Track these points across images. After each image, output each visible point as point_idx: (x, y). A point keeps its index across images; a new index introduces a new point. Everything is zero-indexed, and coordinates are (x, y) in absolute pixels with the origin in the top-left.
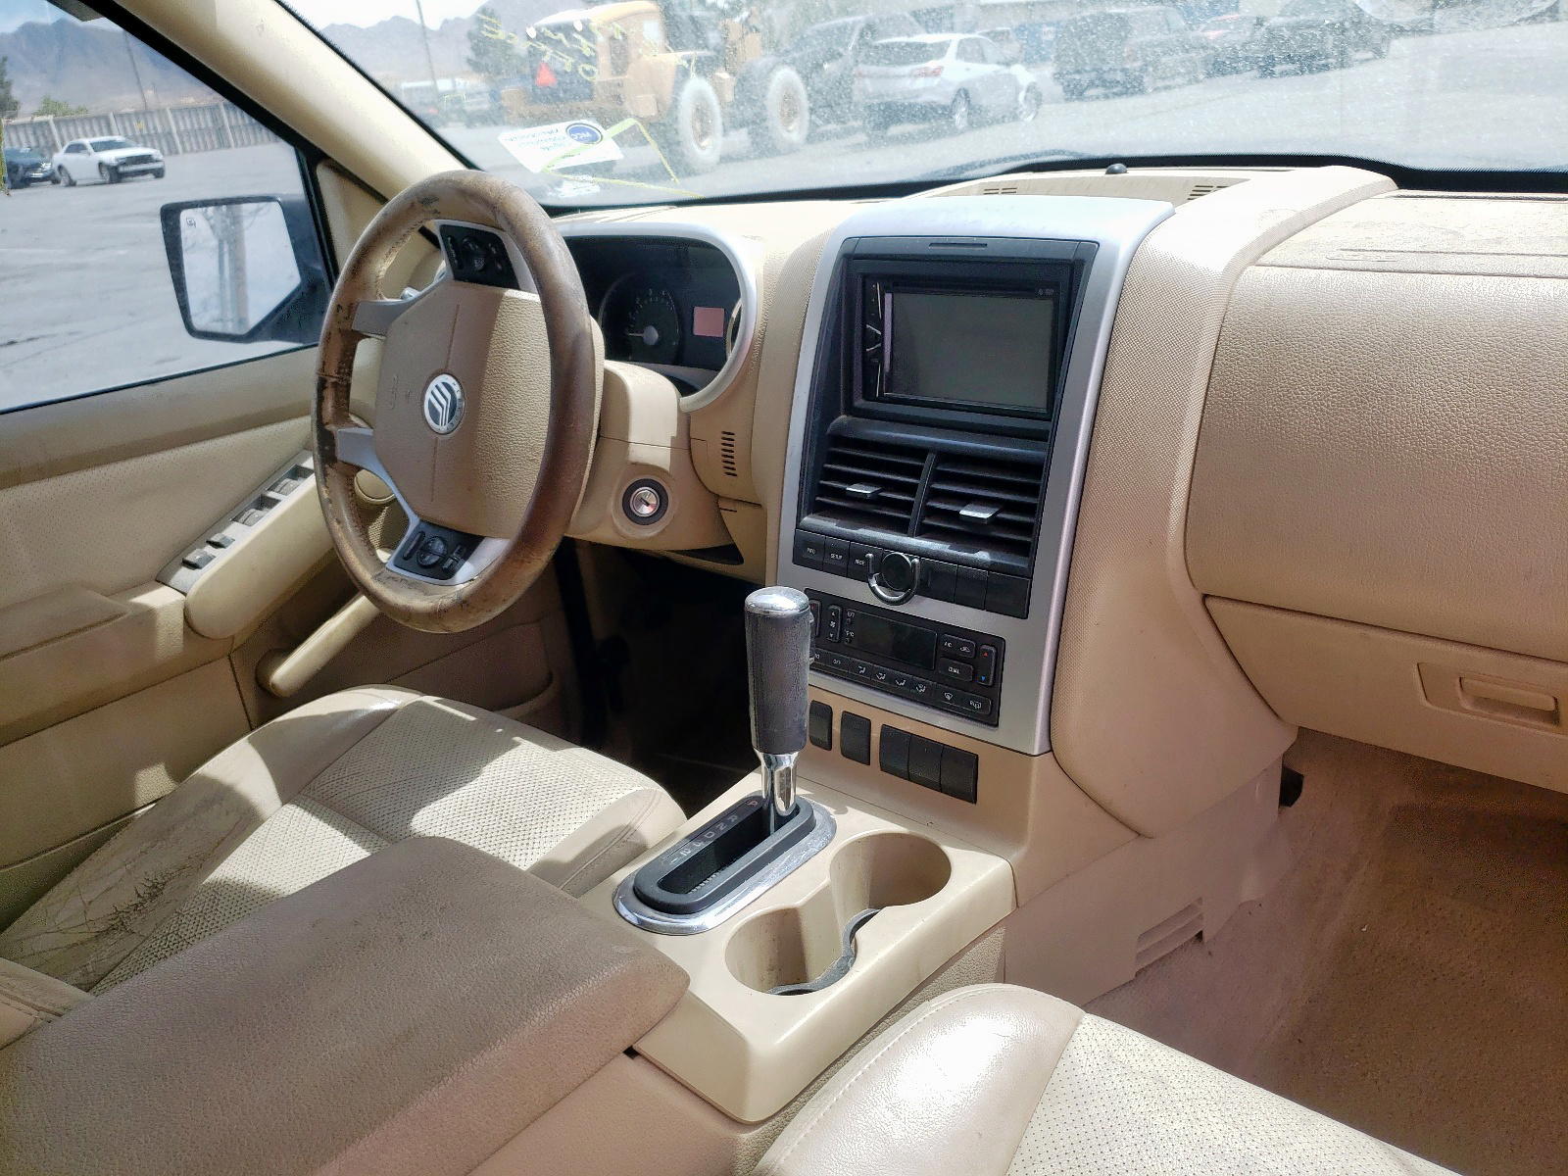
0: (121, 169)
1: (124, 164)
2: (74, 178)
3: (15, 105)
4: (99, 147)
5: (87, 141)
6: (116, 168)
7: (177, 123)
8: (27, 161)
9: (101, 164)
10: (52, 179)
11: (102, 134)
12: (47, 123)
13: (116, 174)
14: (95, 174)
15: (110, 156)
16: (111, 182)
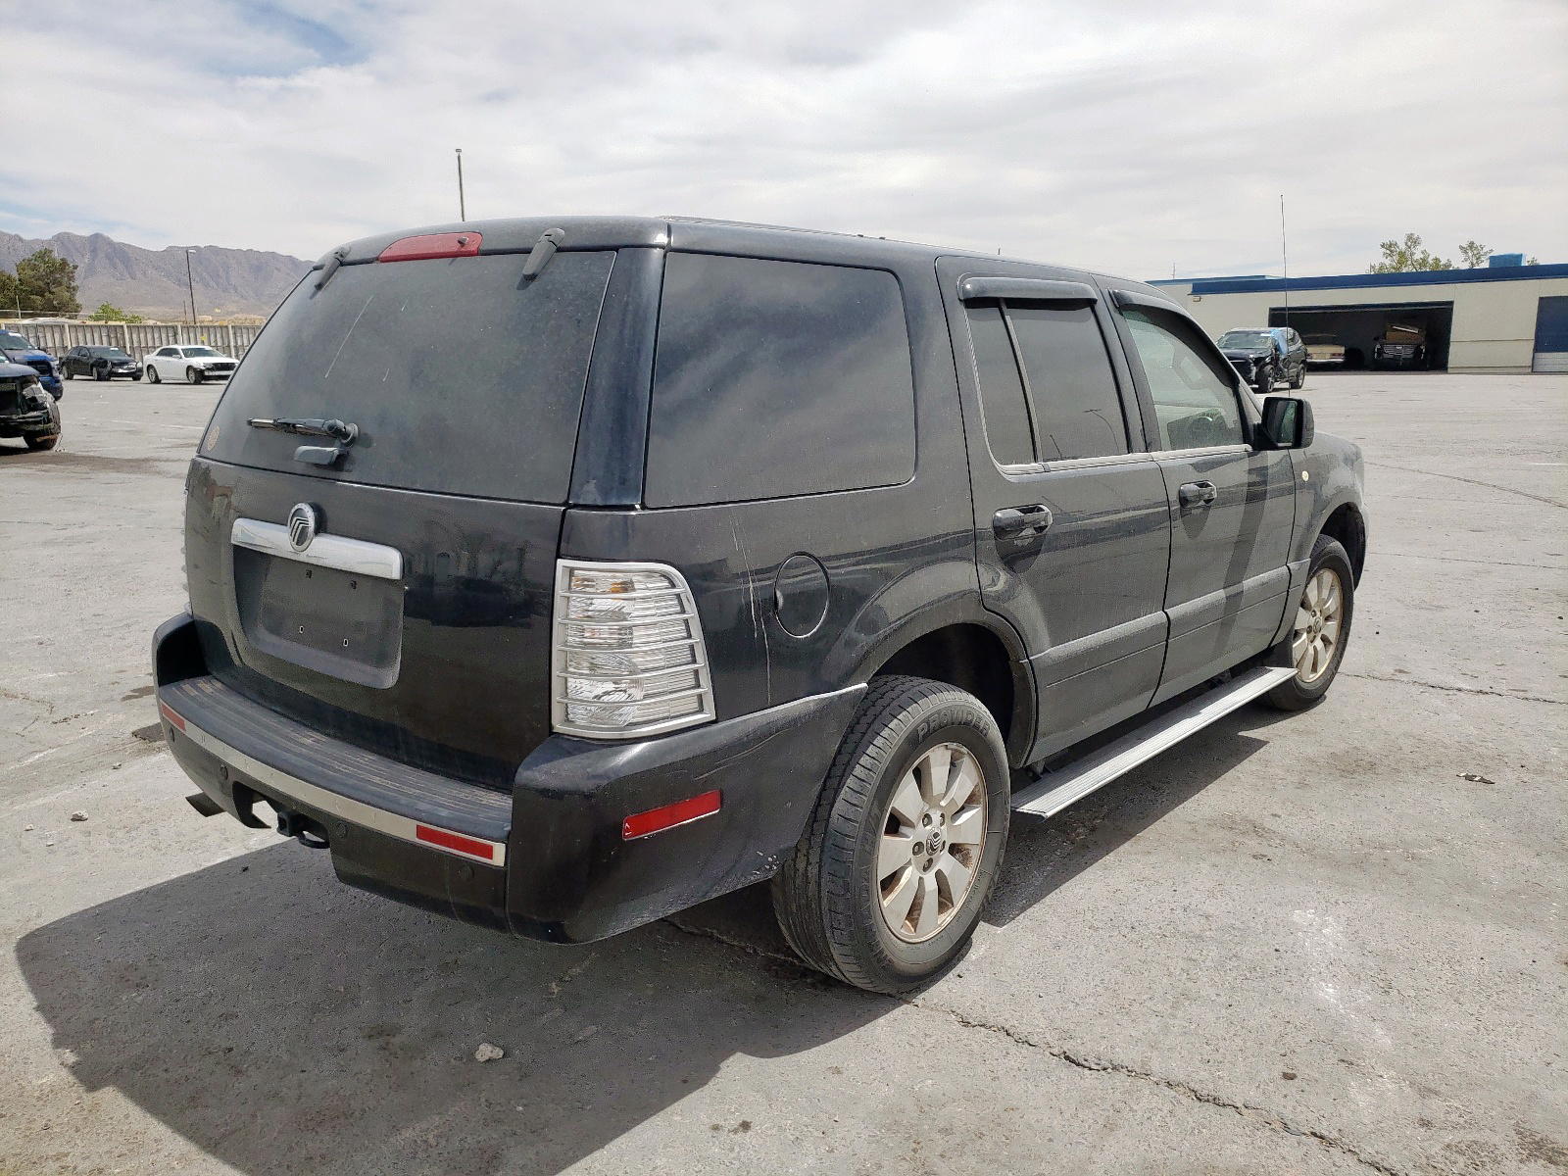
0: (206, 373)
1: (208, 369)
2: (160, 377)
3: (77, 308)
4: (189, 353)
5: (179, 347)
6: (202, 371)
7: (235, 338)
8: (116, 358)
9: (189, 368)
10: (136, 376)
11: (190, 343)
12: (122, 326)
13: (200, 377)
14: (182, 376)
15: (199, 362)
16: (197, 382)
